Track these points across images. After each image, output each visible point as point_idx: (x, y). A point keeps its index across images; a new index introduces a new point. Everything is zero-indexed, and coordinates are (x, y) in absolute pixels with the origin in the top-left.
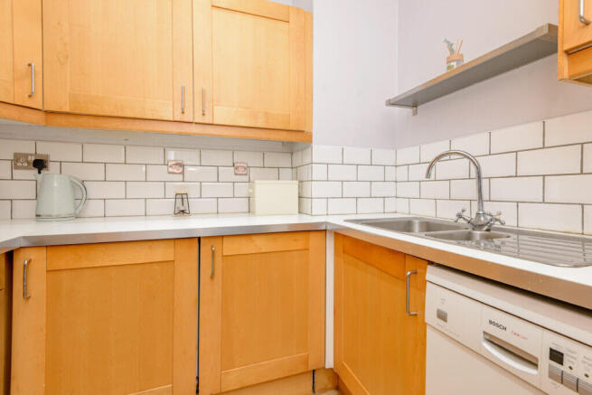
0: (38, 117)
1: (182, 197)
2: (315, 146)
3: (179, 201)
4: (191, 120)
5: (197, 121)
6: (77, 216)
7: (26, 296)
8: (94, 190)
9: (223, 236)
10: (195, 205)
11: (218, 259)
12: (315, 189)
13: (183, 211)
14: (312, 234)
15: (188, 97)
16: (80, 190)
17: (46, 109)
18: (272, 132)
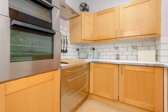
0: (93, 41)
1: (118, 55)
2: (161, 38)
3: (117, 56)
4: (118, 37)
5: (120, 37)
6: (98, 58)
7: (91, 70)
8: (101, 54)
9: (124, 65)
10: (121, 57)
11: (123, 70)
12: (161, 53)
13: (118, 59)
14: (156, 68)
15: (118, 32)
16: (99, 54)
17: (94, 40)
18: (143, 36)
